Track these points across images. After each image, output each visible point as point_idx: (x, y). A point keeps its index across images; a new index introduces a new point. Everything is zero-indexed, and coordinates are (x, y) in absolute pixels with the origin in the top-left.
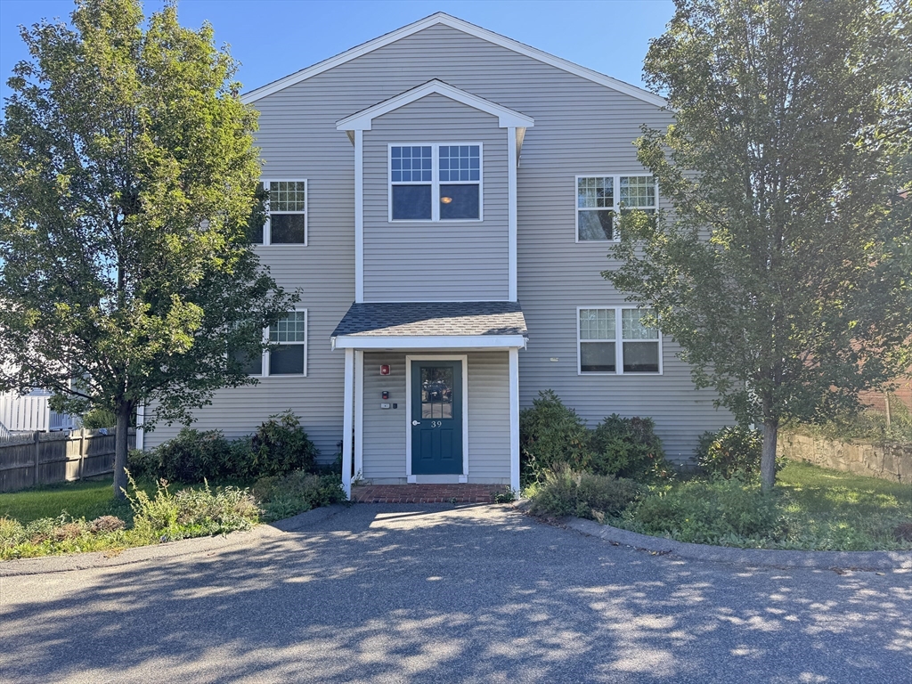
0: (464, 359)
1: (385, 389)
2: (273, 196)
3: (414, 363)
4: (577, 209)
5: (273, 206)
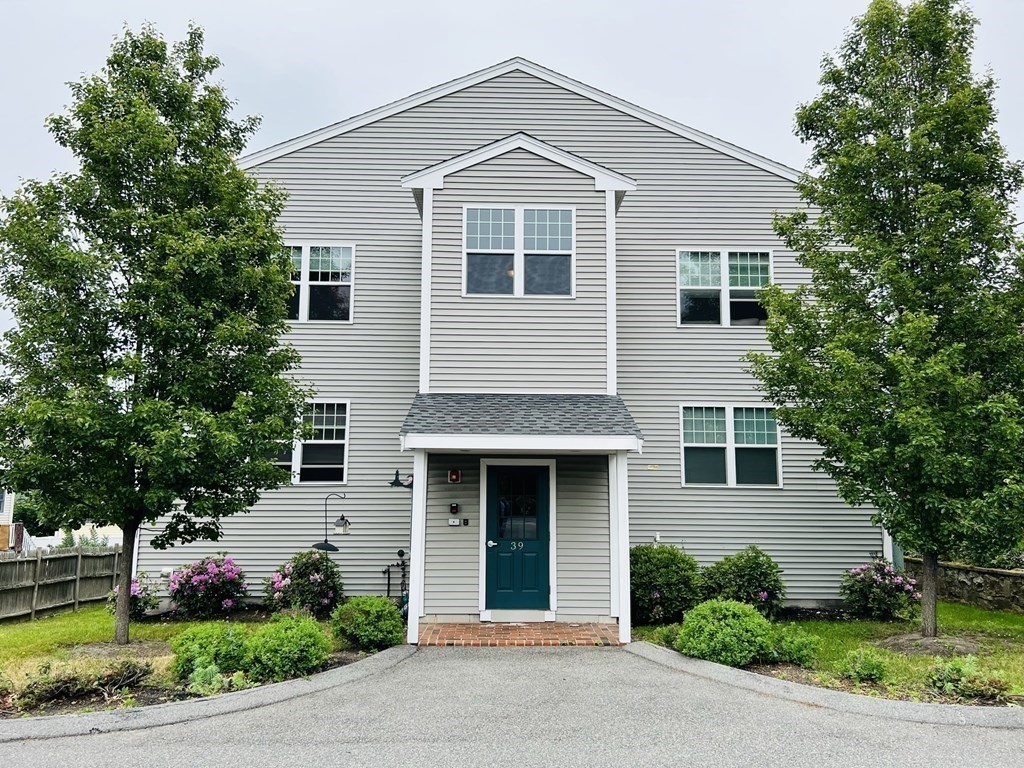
0: (552, 464)
1: (455, 502)
2: (313, 263)
3: (490, 468)
4: (679, 287)
5: (313, 276)
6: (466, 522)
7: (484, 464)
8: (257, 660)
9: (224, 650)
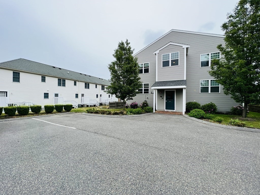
0: (175, 90)
1: (161, 96)
2: (144, 66)
3: (166, 91)
4: (200, 61)
5: (144, 67)
6: (163, 98)
7: (165, 91)
8: (134, 112)
9: (131, 111)
